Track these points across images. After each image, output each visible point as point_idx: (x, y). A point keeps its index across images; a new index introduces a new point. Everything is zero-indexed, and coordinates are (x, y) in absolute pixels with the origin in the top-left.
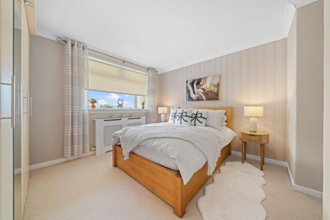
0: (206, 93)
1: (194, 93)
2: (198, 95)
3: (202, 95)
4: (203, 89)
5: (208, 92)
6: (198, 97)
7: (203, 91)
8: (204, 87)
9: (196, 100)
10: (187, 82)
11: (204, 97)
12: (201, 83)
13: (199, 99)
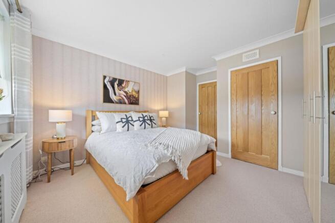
0: (129, 97)
1: (115, 94)
2: (120, 98)
3: (124, 98)
4: (125, 92)
5: (130, 96)
6: (120, 100)
7: (125, 94)
8: (126, 90)
9: (117, 103)
10: (105, 77)
11: (126, 101)
12: (123, 85)
13: (121, 102)
